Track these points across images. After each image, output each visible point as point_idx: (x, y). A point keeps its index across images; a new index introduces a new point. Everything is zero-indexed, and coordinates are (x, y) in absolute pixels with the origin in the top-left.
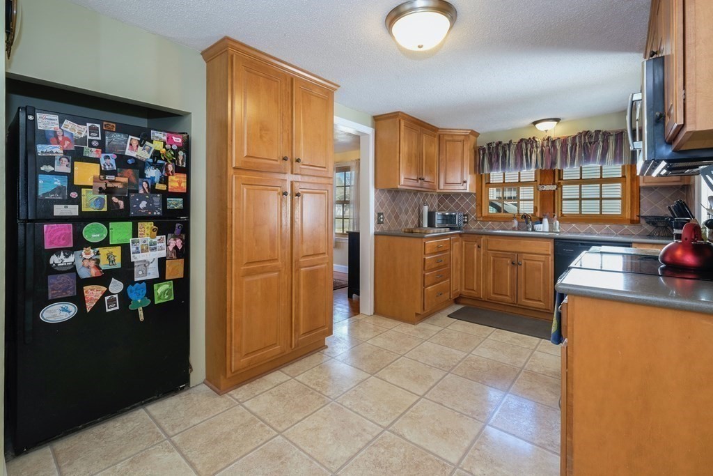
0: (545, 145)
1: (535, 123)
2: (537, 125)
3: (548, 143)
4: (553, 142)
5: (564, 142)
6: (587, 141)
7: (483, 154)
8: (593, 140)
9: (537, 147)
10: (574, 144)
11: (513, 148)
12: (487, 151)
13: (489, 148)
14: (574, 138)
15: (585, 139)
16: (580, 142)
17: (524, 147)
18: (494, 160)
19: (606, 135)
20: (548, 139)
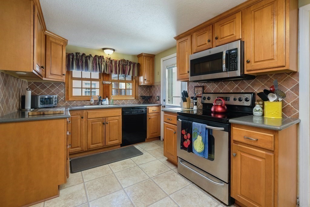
0: (108, 61)
1: (104, 49)
2: (104, 51)
3: (109, 61)
4: (111, 61)
5: (116, 62)
6: (124, 64)
7: (73, 59)
8: (126, 64)
9: (104, 62)
10: (119, 64)
11: (91, 59)
12: (75, 57)
13: (77, 56)
14: (120, 61)
15: (123, 62)
16: (122, 64)
17: (98, 60)
18: (80, 63)
19: (130, 63)
20: (109, 59)
